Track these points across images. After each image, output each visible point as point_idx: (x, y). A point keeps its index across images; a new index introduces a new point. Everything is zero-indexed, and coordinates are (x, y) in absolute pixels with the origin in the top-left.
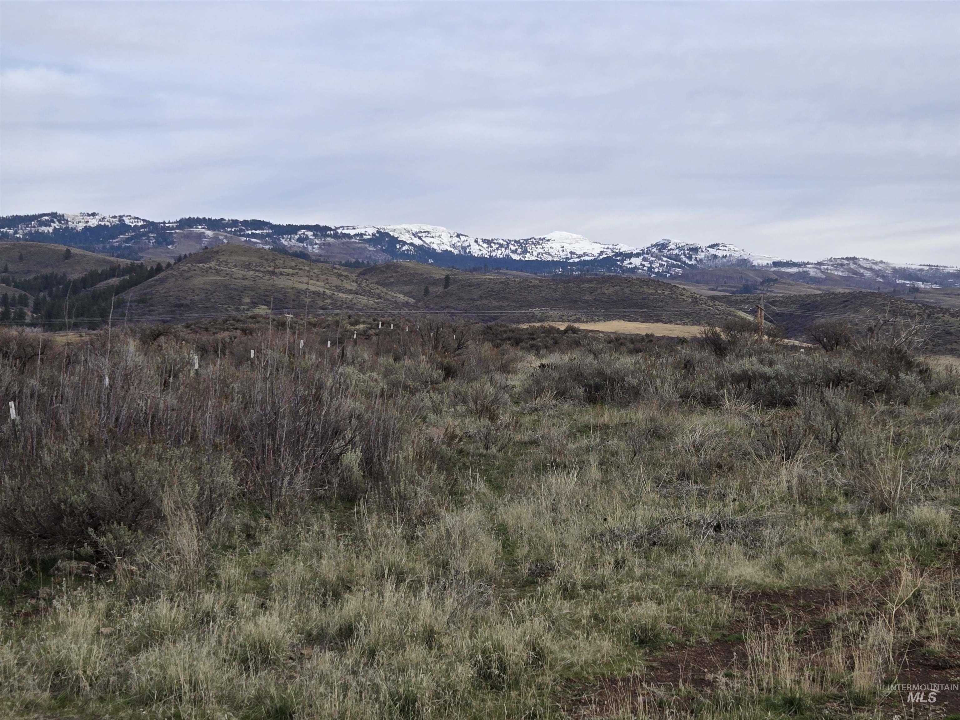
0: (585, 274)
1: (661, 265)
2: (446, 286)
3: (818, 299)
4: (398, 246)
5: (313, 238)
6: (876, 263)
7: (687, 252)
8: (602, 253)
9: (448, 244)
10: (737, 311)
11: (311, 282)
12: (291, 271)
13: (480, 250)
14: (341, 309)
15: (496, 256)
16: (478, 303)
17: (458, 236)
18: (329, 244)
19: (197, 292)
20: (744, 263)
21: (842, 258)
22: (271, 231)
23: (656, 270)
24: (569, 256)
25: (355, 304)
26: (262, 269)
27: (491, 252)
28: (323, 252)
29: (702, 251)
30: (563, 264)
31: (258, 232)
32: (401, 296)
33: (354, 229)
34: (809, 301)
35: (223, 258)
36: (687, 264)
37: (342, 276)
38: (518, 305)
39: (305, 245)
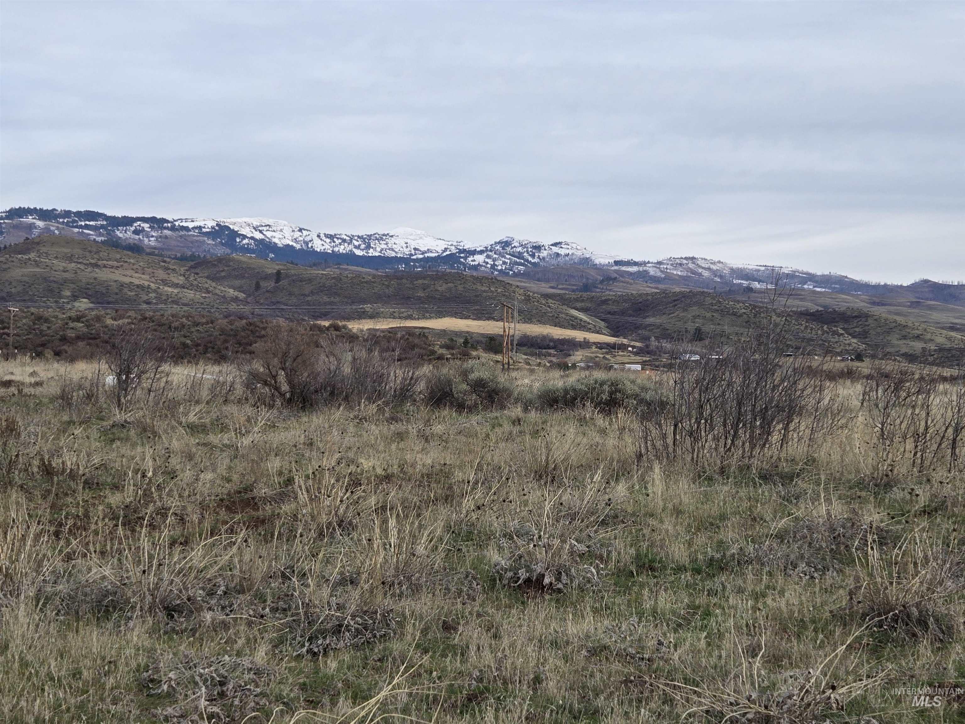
0: (426, 271)
1: (504, 263)
2: (278, 280)
3: (649, 298)
4: (238, 240)
5: (149, 230)
6: (714, 263)
7: (530, 250)
8: (446, 249)
9: (290, 238)
10: (568, 309)
11: (137, 275)
12: (115, 264)
13: (323, 245)
14: (165, 304)
15: (339, 251)
16: (309, 298)
17: (300, 230)
18: (166, 237)
19: (14, 284)
20: (586, 261)
21: (682, 258)
22: (105, 223)
23: (499, 268)
24: (413, 252)
25: (181, 298)
26: (85, 262)
27: (334, 247)
28: (159, 245)
29: (545, 250)
30: (406, 260)
31: (92, 223)
32: (231, 291)
33: (193, 221)
34: (641, 300)
35: (44, 249)
36: (530, 262)
37: (169, 269)
38: (350, 301)
39: (141, 237)
